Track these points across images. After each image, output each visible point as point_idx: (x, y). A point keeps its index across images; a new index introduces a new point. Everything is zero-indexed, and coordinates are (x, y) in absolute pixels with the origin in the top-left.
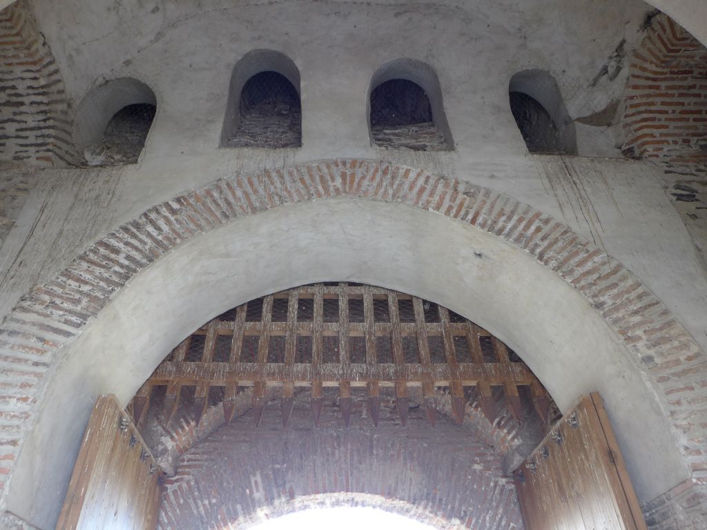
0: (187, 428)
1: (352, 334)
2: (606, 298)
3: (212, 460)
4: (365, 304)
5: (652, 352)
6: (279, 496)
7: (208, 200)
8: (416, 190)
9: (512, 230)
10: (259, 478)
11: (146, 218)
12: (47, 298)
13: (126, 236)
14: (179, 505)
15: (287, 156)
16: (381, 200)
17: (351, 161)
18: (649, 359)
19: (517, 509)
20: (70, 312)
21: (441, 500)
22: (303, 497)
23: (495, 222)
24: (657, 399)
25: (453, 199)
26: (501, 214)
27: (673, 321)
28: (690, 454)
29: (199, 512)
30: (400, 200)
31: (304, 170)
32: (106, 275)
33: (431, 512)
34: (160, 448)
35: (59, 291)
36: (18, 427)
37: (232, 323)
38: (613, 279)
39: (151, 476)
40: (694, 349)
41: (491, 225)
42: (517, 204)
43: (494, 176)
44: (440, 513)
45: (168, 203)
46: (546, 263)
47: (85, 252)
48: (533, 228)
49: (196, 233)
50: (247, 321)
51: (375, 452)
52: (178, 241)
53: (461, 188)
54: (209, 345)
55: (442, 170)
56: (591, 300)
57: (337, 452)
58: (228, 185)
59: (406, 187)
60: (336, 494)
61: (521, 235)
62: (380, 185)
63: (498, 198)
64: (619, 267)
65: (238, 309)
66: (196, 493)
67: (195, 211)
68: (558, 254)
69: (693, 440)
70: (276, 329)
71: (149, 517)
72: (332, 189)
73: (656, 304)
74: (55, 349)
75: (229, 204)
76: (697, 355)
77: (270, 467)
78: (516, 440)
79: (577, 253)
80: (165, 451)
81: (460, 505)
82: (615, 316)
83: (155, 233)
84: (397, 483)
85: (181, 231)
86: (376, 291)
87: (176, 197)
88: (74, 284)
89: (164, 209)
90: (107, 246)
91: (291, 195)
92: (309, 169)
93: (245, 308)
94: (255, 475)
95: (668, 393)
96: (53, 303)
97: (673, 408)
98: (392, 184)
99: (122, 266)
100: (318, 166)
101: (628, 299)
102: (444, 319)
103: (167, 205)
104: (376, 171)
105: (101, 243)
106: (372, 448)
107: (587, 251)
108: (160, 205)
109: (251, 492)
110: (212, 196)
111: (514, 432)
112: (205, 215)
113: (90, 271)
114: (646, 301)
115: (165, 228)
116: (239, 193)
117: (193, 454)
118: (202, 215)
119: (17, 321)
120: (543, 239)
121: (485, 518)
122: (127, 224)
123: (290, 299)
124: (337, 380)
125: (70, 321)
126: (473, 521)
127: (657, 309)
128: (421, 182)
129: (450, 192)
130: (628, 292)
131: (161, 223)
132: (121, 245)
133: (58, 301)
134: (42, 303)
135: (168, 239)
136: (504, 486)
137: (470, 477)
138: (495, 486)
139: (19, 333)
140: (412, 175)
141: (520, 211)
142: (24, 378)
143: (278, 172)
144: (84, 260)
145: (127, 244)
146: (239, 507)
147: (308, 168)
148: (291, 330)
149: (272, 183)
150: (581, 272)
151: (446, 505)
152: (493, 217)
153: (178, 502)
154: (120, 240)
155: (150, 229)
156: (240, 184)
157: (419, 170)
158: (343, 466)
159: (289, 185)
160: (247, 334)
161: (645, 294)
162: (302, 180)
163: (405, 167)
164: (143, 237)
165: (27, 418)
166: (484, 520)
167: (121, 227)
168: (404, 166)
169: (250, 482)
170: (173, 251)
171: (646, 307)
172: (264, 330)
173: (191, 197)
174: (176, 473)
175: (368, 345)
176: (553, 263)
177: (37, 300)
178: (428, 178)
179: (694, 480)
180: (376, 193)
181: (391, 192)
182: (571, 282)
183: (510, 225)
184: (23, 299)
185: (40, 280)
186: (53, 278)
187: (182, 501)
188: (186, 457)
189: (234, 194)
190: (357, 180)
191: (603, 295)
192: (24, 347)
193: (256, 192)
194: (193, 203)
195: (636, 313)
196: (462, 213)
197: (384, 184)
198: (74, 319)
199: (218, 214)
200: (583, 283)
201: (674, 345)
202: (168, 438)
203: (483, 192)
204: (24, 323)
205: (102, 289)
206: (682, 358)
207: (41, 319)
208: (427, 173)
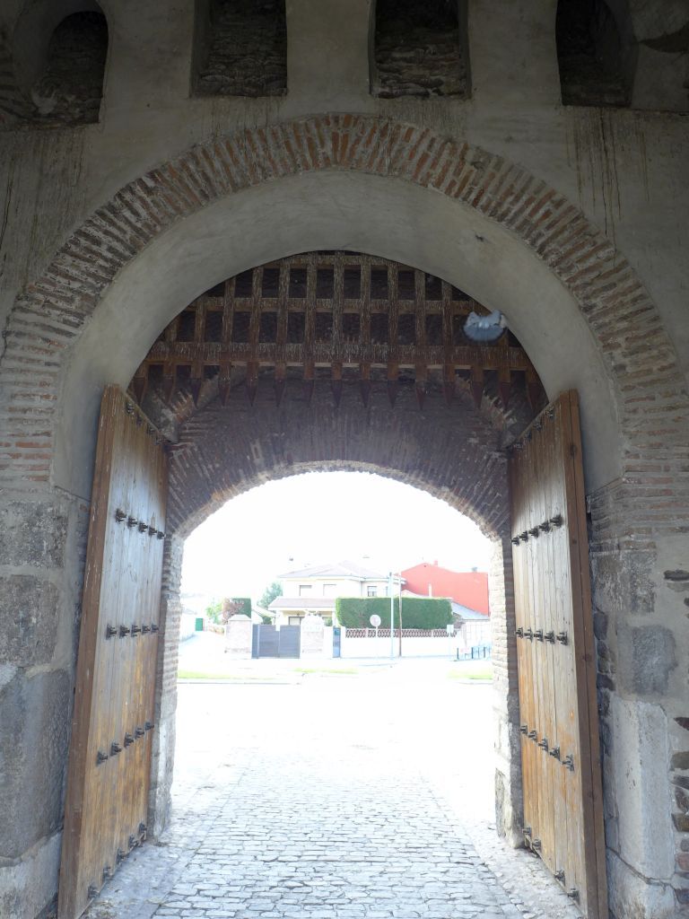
0: (186, 401)
1: (347, 311)
2: (598, 302)
3: (213, 428)
4: (362, 277)
5: (626, 361)
6: (278, 463)
7: (185, 175)
8: (417, 158)
9: (516, 215)
10: (258, 446)
11: (121, 200)
12: (41, 297)
13: (104, 223)
14: (186, 469)
15: (270, 109)
16: (375, 174)
17: (344, 116)
18: (622, 367)
19: (505, 481)
20: (67, 311)
21: (432, 470)
22: (301, 464)
23: (500, 204)
24: (615, 407)
25: (457, 172)
26: (509, 193)
27: (661, 329)
28: (629, 457)
29: (204, 475)
30: (396, 173)
31: (290, 130)
32: (92, 270)
33: (422, 480)
34: (162, 419)
35: (51, 289)
36: (47, 420)
37: (221, 299)
38: (613, 278)
39: (157, 447)
40: (672, 359)
41: (495, 208)
42: (531, 178)
43: (511, 138)
44: (431, 481)
45: (141, 179)
46: (545, 257)
47: (66, 244)
48: (542, 212)
49: (176, 218)
50: (236, 296)
51: (372, 423)
52: (158, 228)
53: (470, 156)
54: (200, 323)
55: (451, 129)
56: (581, 303)
57: (334, 422)
58: (204, 152)
59: (406, 154)
60: (333, 462)
61: (526, 222)
62: (375, 152)
63: (510, 170)
64: (625, 263)
65: (226, 284)
66: (200, 459)
67: (172, 189)
68: (561, 246)
69: (636, 445)
70: (268, 305)
71: (161, 480)
72: (320, 158)
73: (650, 309)
74: (61, 349)
75: (207, 179)
76: (672, 366)
77: (268, 435)
78: (511, 419)
79: (582, 246)
80: (167, 422)
81: (451, 476)
82: (601, 321)
83: (133, 219)
84: (391, 453)
85: (160, 216)
86: (375, 262)
87: (149, 171)
88: (64, 281)
89: (138, 188)
90: (87, 236)
91: (275, 168)
92: (296, 127)
93: (234, 282)
94: (254, 443)
95: (627, 402)
96: (48, 301)
97: (627, 416)
98: (389, 151)
99: (106, 260)
100: (306, 124)
101: (621, 302)
102: (446, 296)
103: (140, 181)
104: (373, 131)
105: (80, 233)
106: (369, 419)
107: (595, 243)
108: (133, 183)
109: (252, 459)
110: (188, 169)
111: (510, 412)
112: (182, 194)
113: (76, 266)
114: (640, 305)
115: (143, 212)
116: (217, 165)
117: (195, 422)
118: (180, 195)
119: (20, 322)
120: (549, 227)
121: (473, 487)
122: (102, 207)
123: (281, 270)
124: (330, 361)
125: (68, 320)
126: (462, 490)
127: (650, 314)
128: (423, 147)
129: (456, 160)
130: (624, 294)
131: (137, 205)
132: (100, 234)
133: (52, 300)
134: (38, 302)
135: (147, 225)
136: (496, 459)
137: (464, 450)
138: (488, 460)
139: (25, 334)
140: (415, 137)
141: (532, 188)
142: (41, 378)
143: (260, 132)
144: (67, 253)
145: (106, 233)
146: (241, 471)
147: (294, 125)
148: (283, 307)
149: (254, 149)
150: (581, 269)
151: (438, 474)
152: (499, 197)
153: (184, 466)
154: (99, 228)
155: (127, 214)
156: (218, 152)
157: (424, 130)
158: (340, 436)
159: (272, 151)
160: (237, 310)
161: (642, 297)
162: (287, 144)
163: (408, 125)
164: (121, 224)
165: (53, 413)
166: (472, 489)
167: (96, 212)
168: (406, 124)
169: (250, 449)
170: (155, 241)
171: (636, 313)
172: (255, 307)
173: (166, 170)
174: (180, 440)
175: (362, 325)
176: (553, 258)
177: (32, 299)
178: (433, 140)
179: (624, 479)
180: (370, 164)
181: (387, 161)
182: (567, 281)
183: (515, 209)
184: (18, 298)
185: (30, 278)
186: (42, 275)
187: (188, 466)
188: (187, 425)
189: (212, 165)
190: (349, 146)
191: (596, 297)
192: (34, 348)
193: (236, 162)
194: (168, 178)
195: (624, 318)
196: (465, 191)
197: (381, 150)
198: (71, 318)
199: (197, 193)
200: (578, 282)
201: (653, 354)
202: (169, 411)
203: (494, 161)
204: (26, 324)
205: (91, 286)
206: (655, 368)
207: (41, 319)
208: (433, 134)
